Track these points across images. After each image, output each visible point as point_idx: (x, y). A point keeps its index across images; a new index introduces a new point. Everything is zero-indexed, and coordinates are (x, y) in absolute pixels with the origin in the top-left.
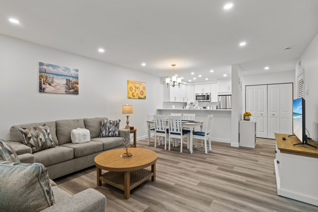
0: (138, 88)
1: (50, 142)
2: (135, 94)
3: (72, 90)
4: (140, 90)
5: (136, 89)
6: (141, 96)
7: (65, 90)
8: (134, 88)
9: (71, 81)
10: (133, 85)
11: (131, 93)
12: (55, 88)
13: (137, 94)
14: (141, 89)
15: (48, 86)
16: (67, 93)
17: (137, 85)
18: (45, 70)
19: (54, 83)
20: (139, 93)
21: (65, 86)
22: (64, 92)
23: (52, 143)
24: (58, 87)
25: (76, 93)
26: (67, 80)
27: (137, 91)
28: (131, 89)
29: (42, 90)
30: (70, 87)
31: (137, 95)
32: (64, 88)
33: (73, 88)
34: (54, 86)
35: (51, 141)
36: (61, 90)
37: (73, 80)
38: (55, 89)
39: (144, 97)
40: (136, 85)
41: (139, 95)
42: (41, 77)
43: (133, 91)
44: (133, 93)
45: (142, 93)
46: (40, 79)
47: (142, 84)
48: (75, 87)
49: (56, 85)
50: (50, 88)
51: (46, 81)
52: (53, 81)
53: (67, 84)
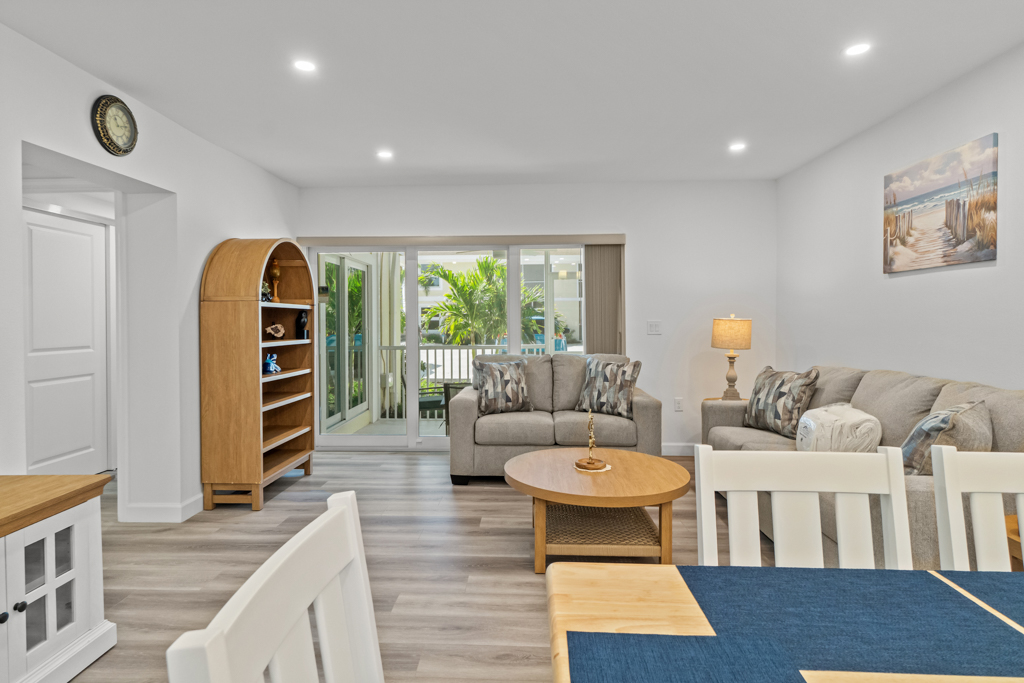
1: (772, 416)
3: (965, 247)
7: (940, 252)
9: (961, 203)
12: (916, 251)
15: (900, 248)
16: (951, 262)
18: (894, 195)
19: (912, 232)
21: (941, 234)
22: (939, 262)
23: (779, 422)
24: (922, 244)
25: (979, 254)
26: (949, 204)
29: (888, 265)
30: (960, 231)
32: (940, 243)
33: (971, 235)
34: (913, 245)
35: (777, 416)
36: (932, 255)
37: (968, 196)
38: (915, 255)
42: (887, 221)
46: (885, 232)
48: (979, 225)
49: (917, 240)
50: (903, 256)
51: (895, 233)
52: (910, 227)
53: (948, 225)
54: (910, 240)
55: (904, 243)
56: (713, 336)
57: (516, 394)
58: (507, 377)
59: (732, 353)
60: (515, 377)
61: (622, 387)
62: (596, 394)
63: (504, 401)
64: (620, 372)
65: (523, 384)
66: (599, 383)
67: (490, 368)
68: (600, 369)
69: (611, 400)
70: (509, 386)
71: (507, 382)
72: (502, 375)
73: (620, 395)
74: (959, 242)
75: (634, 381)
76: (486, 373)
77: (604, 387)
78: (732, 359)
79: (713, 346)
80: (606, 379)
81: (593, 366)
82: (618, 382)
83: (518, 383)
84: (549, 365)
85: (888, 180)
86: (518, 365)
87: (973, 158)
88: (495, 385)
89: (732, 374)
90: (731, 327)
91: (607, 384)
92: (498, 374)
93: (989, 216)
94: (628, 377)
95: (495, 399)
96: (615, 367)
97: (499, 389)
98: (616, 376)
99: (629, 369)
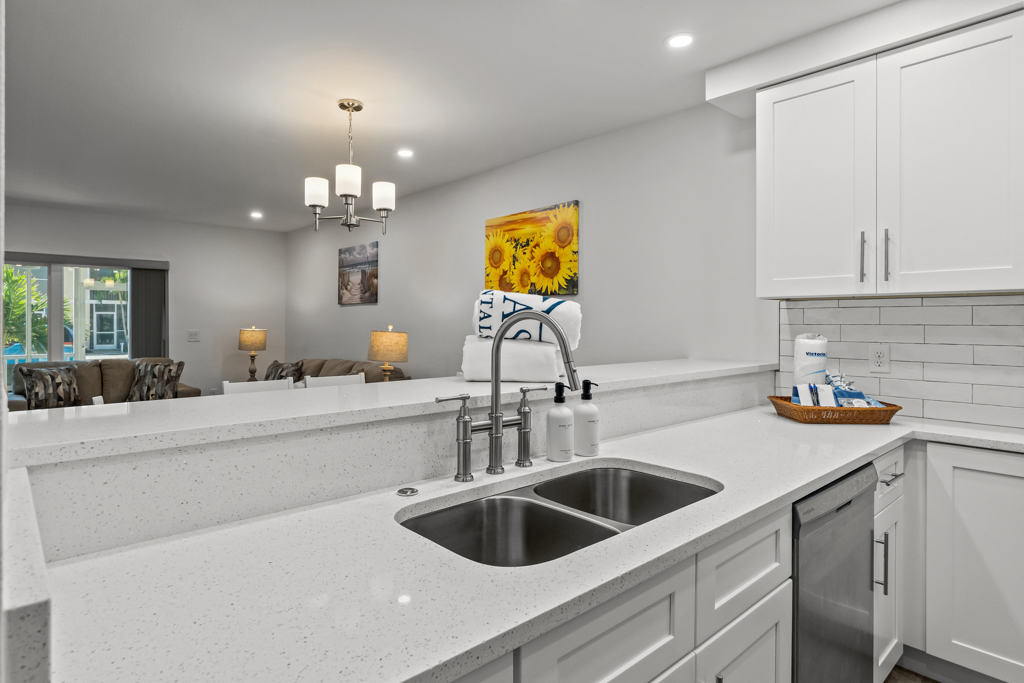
0: (527, 244)
2: (514, 279)
3: (367, 295)
4: (538, 253)
5: (520, 251)
6: (543, 282)
7: (359, 296)
8: (509, 249)
9: (366, 272)
10: (507, 237)
11: (495, 274)
12: (350, 294)
13: (525, 274)
14: (548, 244)
15: (344, 291)
16: (362, 301)
17: (525, 231)
18: (342, 261)
19: (349, 283)
20: (533, 268)
21: (359, 286)
22: (358, 301)
24: (353, 290)
25: (372, 299)
26: (362, 271)
27: (524, 262)
28: (497, 255)
29: (340, 300)
30: (366, 286)
31: (521, 280)
32: (359, 291)
33: (369, 289)
34: (349, 290)
36: (357, 297)
37: (368, 269)
38: (350, 296)
39: (564, 284)
40: (516, 234)
41: (533, 279)
42: (340, 275)
43: (505, 265)
44: (505, 273)
45: (549, 264)
46: (339, 281)
47: (551, 214)
48: (372, 284)
49: (351, 288)
50: (347, 296)
51: (343, 284)
52: (349, 281)
53: (362, 282)
54: (349, 287)
55: (346, 289)
56: (240, 342)
57: (68, 394)
58: (58, 380)
59: (253, 353)
60: (66, 379)
61: (168, 381)
62: (145, 389)
63: (55, 401)
64: (167, 371)
65: (74, 386)
66: (148, 380)
67: (40, 373)
68: (149, 369)
69: (159, 392)
70: (61, 387)
71: (59, 384)
72: (53, 378)
73: (167, 387)
74: (366, 292)
75: (178, 376)
76: (36, 377)
77: (153, 382)
78: (253, 358)
79: (239, 349)
80: (154, 376)
81: (142, 367)
82: (166, 377)
83: (70, 384)
84: (97, 369)
85: (341, 252)
86: (69, 370)
87: (370, 251)
88: (46, 388)
89: (253, 367)
90: (252, 334)
91: (156, 380)
92: (49, 378)
93: (375, 281)
94: (173, 374)
95: (46, 400)
96: (163, 367)
97: (51, 390)
98: (163, 373)
99: (174, 368)
